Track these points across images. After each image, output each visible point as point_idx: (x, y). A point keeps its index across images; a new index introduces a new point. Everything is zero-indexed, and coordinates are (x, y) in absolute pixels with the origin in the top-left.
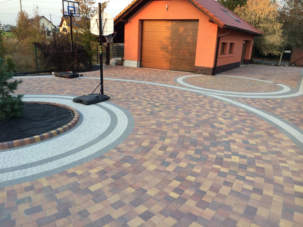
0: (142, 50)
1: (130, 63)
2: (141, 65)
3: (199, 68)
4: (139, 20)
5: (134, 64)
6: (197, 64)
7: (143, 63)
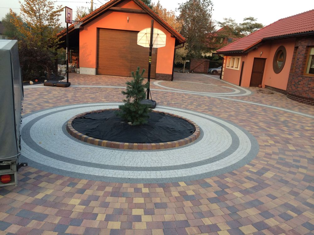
0: (99, 58)
1: (86, 71)
2: (97, 73)
3: (160, 75)
4: (97, 28)
5: (92, 71)
6: (158, 71)
7: (100, 70)
